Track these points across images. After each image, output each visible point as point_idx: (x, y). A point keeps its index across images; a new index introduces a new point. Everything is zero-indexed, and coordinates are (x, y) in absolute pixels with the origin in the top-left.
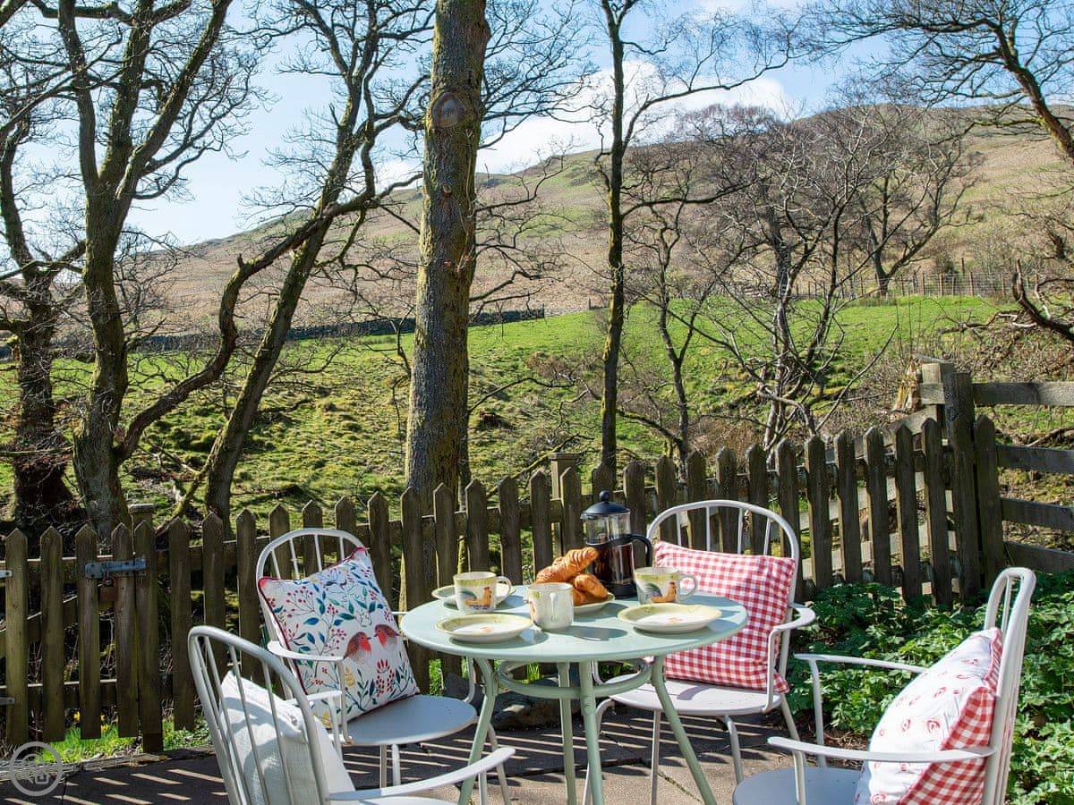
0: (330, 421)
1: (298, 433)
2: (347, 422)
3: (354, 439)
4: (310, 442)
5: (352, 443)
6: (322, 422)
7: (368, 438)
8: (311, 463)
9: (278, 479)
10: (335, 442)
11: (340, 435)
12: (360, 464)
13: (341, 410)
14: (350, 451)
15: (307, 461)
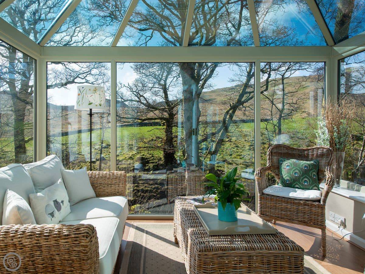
0: (231, 145)
1: (224, 147)
2: (235, 145)
4: (227, 149)
5: (237, 150)
6: (229, 145)
7: (241, 149)
8: (229, 155)
9: (221, 158)
10: (233, 150)
11: (234, 148)
12: (240, 155)
13: (233, 142)
14: (237, 152)
15: (228, 154)
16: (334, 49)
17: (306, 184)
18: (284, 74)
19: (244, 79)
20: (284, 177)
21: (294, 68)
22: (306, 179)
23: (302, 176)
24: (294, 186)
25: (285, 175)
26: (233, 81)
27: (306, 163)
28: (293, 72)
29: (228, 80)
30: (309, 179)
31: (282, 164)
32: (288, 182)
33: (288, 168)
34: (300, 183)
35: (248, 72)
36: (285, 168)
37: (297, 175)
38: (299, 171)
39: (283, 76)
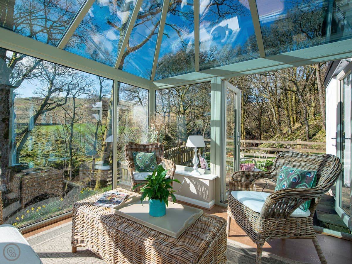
1: (26, 144)
3: (37, 145)
4: (28, 146)
7: (40, 145)
11: (34, 145)
16: (154, 84)
17: (153, 168)
18: (75, 94)
19: (46, 94)
20: (139, 166)
21: (80, 92)
22: (153, 165)
23: (150, 163)
24: (146, 171)
25: (139, 164)
26: (37, 93)
27: (150, 154)
28: (80, 94)
29: (33, 92)
30: (154, 165)
31: (135, 156)
32: (142, 169)
33: (141, 159)
34: (150, 168)
35: (49, 89)
36: (139, 159)
37: (147, 163)
38: (148, 160)
39: (74, 96)
